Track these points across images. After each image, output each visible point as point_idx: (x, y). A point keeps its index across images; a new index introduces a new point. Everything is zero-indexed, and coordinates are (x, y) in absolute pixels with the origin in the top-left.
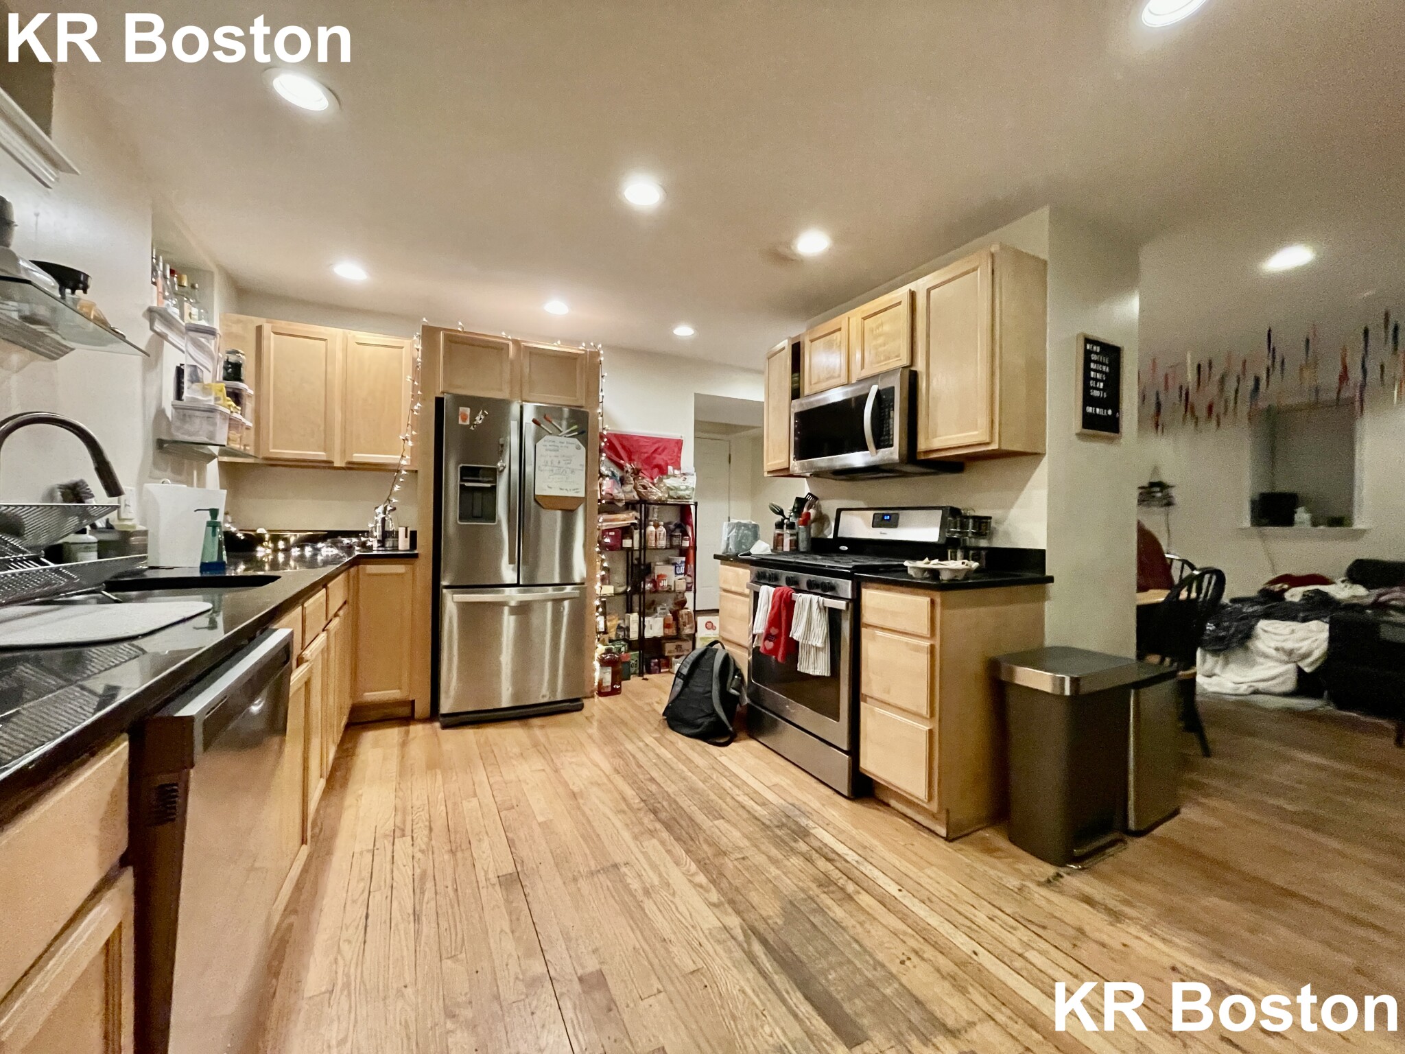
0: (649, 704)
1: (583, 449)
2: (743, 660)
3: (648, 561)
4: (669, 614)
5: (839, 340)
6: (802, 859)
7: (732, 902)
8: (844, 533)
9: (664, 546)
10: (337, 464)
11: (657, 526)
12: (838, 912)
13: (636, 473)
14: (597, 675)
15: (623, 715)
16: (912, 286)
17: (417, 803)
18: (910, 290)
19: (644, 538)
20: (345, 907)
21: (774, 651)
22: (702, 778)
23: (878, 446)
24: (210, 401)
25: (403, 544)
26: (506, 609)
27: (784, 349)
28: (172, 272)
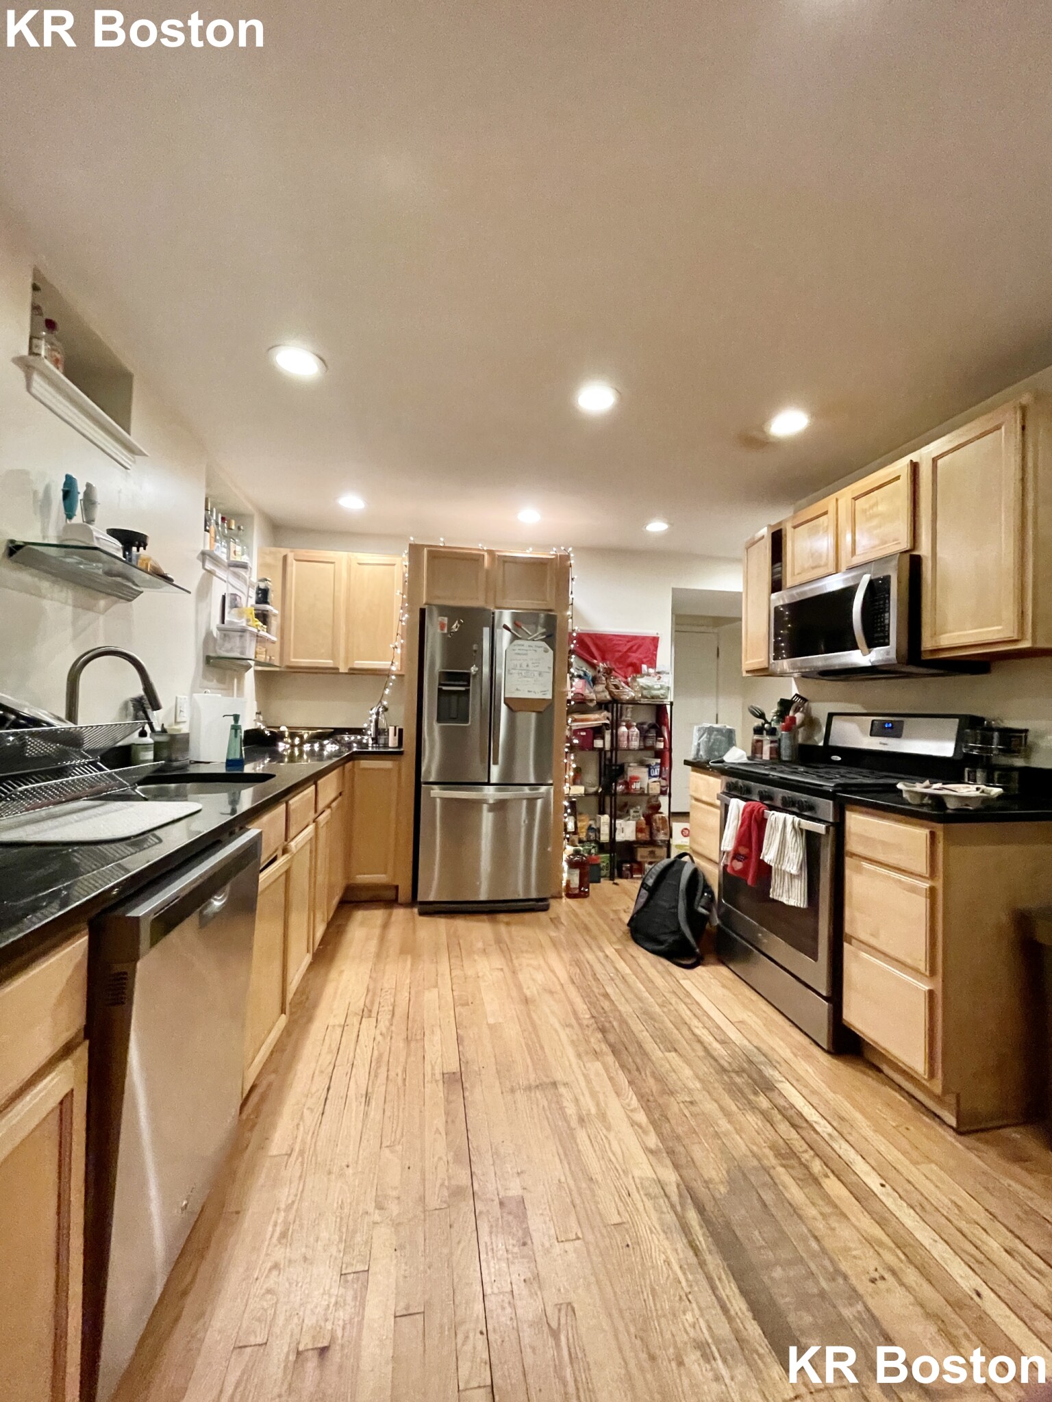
0: (616, 912)
1: (551, 652)
2: (713, 875)
3: (619, 762)
4: (642, 818)
5: (826, 524)
6: (761, 1117)
7: (671, 1153)
8: (835, 741)
9: (636, 747)
10: (341, 670)
11: (629, 727)
12: (796, 1193)
13: (608, 672)
14: (565, 876)
15: (587, 920)
16: (914, 457)
17: (386, 986)
18: (911, 461)
19: (615, 738)
20: (313, 1077)
21: (744, 871)
22: (660, 1001)
23: (872, 643)
24: (243, 623)
25: (392, 741)
26: (485, 807)
27: (763, 537)
28: (223, 519)
